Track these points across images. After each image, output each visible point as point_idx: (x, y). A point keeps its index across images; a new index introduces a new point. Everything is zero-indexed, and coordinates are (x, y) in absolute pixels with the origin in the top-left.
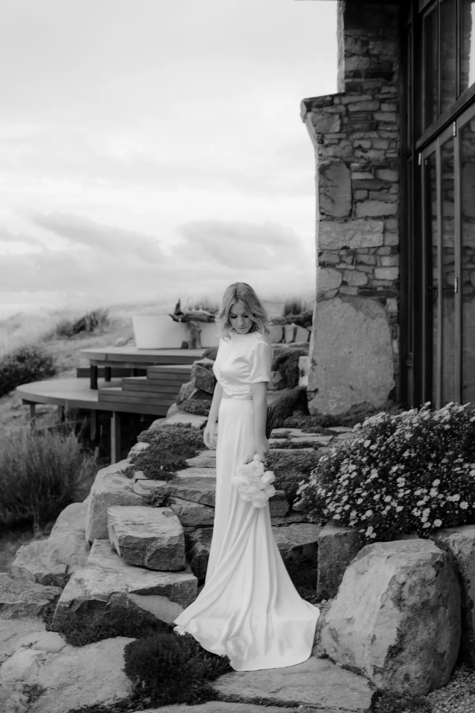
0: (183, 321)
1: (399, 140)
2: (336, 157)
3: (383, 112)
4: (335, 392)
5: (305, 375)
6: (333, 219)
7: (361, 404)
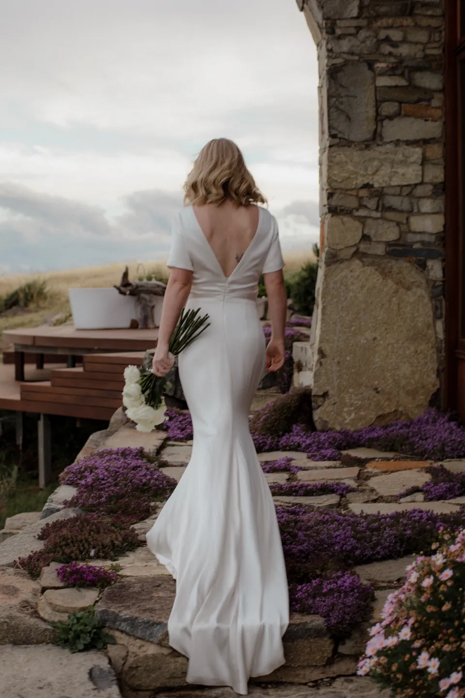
0: (132, 294)
1: (444, 29)
2: (352, 54)
4: (353, 396)
5: (305, 370)
6: (349, 143)
7: (391, 413)
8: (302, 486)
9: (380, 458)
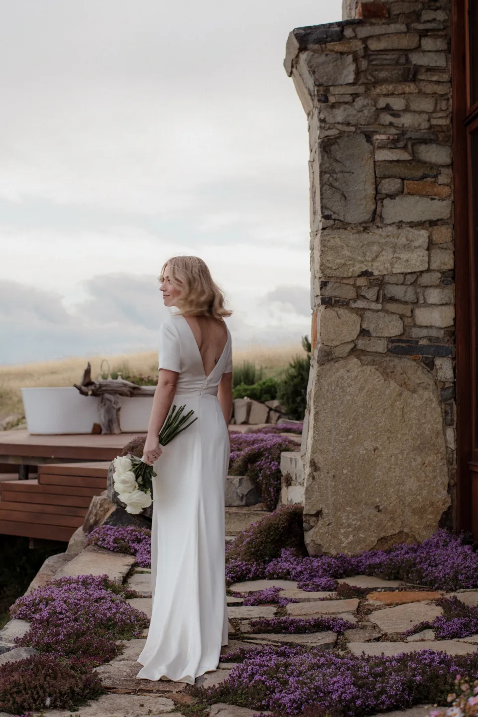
0: (94, 394)
1: (452, 97)
2: (348, 124)
3: (424, 52)
4: (350, 515)
5: (295, 485)
6: (343, 225)
7: (395, 535)
8: (293, 622)
9: (383, 588)
